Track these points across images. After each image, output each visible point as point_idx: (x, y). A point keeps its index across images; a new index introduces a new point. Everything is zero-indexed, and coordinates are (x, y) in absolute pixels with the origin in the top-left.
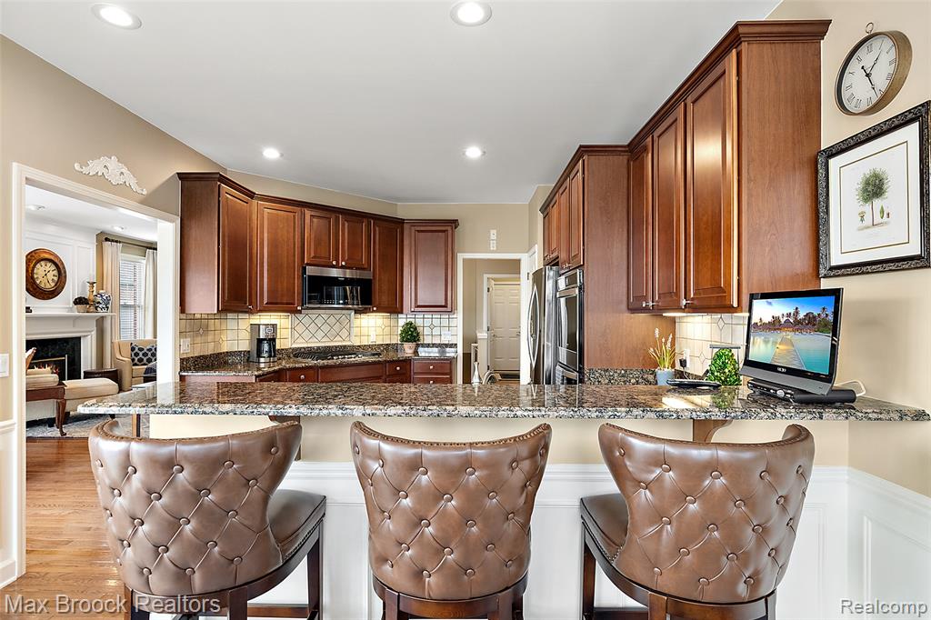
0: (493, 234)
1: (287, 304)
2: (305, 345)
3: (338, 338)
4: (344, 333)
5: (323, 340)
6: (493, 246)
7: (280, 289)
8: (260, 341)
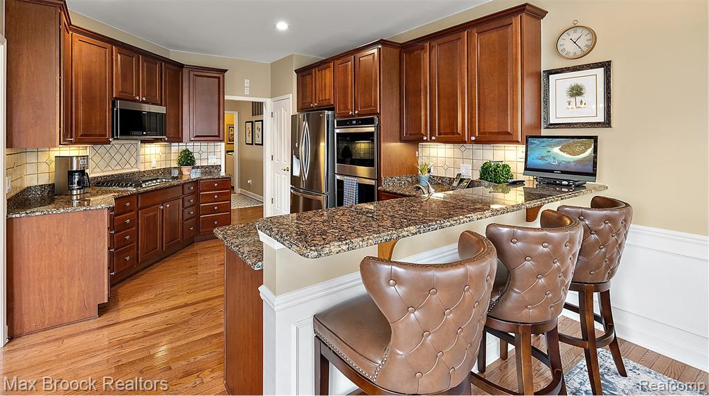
0: (247, 82)
1: (100, 135)
2: (101, 174)
3: (128, 166)
4: (133, 161)
5: (116, 168)
6: (247, 91)
7: (93, 121)
8: (71, 173)
